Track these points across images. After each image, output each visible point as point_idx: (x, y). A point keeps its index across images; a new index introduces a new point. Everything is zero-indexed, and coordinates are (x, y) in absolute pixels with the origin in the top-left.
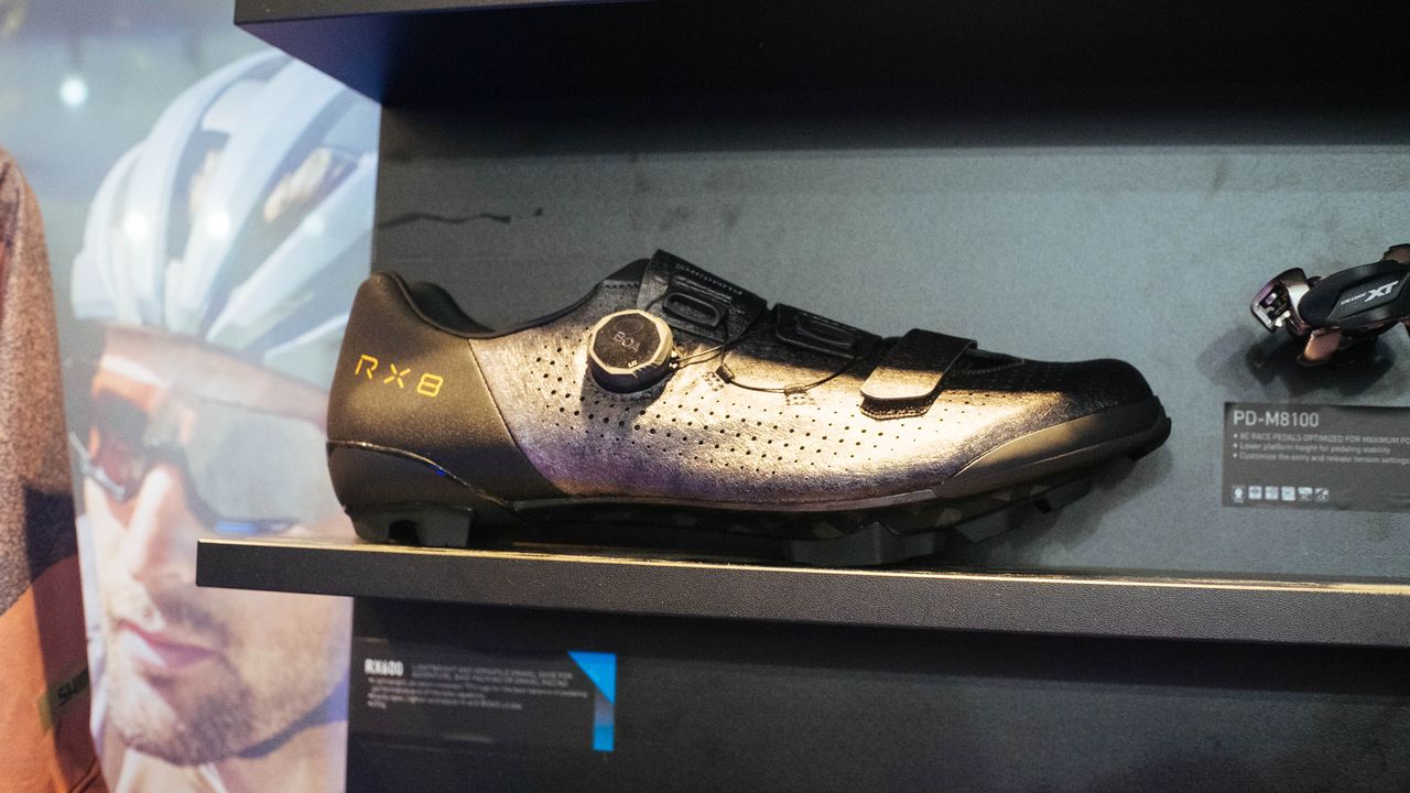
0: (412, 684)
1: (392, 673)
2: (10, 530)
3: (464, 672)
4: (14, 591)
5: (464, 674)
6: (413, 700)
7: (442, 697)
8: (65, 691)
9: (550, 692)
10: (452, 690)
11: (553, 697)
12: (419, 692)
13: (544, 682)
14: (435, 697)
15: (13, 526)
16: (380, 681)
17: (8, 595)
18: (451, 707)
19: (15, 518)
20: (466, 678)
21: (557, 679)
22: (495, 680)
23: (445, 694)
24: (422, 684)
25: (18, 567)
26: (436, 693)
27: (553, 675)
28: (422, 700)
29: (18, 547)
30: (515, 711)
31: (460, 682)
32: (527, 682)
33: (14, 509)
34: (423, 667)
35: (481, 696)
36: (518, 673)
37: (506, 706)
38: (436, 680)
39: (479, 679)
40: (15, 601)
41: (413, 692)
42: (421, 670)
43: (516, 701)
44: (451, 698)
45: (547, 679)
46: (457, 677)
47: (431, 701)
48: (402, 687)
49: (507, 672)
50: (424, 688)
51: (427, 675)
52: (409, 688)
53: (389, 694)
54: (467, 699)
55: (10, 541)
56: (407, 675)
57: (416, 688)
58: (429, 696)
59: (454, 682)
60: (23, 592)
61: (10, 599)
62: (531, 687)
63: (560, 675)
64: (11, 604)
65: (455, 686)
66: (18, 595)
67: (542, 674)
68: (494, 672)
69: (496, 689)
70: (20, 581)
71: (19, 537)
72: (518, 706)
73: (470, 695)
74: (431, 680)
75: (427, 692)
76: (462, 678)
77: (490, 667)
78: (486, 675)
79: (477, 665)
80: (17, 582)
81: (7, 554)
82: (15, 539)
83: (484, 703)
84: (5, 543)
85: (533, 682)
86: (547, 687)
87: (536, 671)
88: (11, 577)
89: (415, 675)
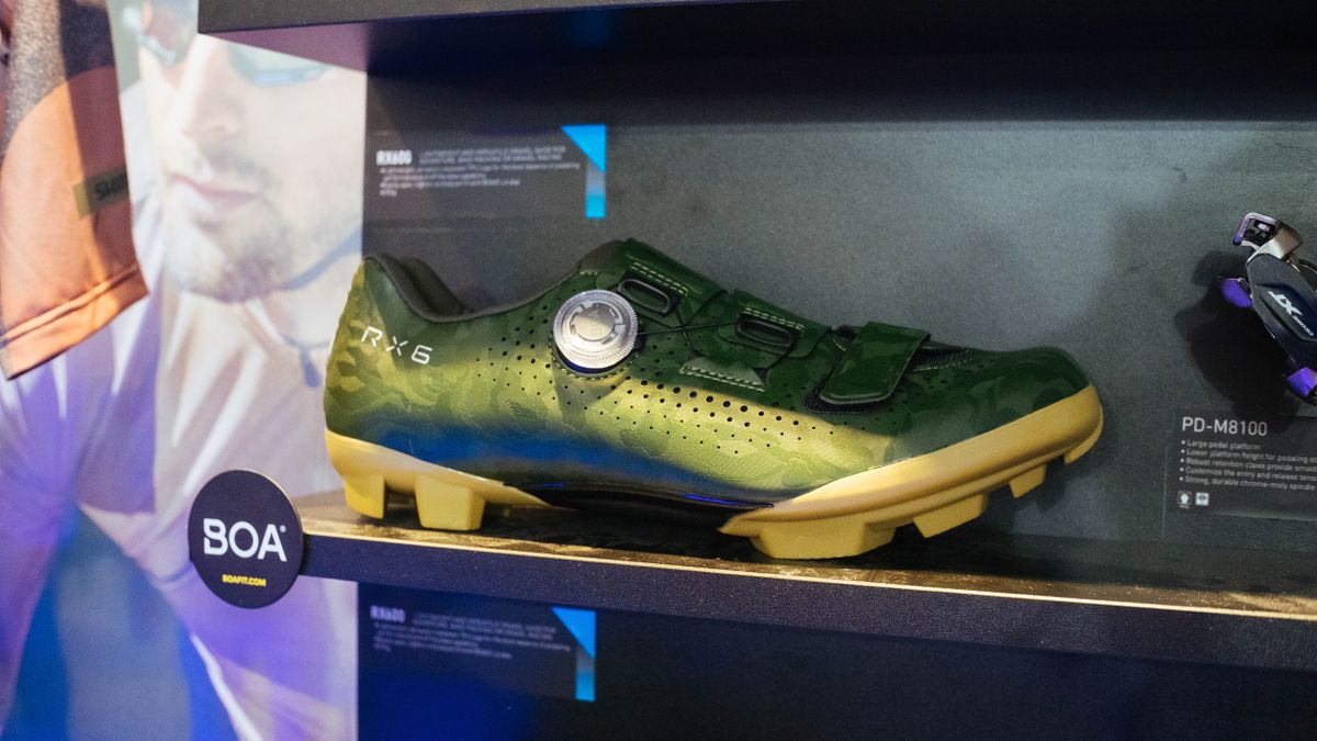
0: (420, 170)
1: (401, 162)
2: (44, 28)
3: (467, 154)
4: (49, 83)
5: (466, 157)
6: (421, 185)
7: (447, 180)
8: (102, 187)
9: (545, 167)
10: (456, 173)
11: (547, 171)
12: (427, 177)
13: (540, 158)
14: (441, 181)
15: (47, 25)
16: (391, 171)
17: (43, 86)
18: (455, 190)
19: (48, 18)
20: (469, 160)
21: (553, 153)
22: (494, 159)
23: (450, 177)
24: (429, 170)
25: (51, 62)
26: (442, 177)
27: (548, 150)
28: (429, 185)
29: (52, 44)
30: (514, 187)
31: (464, 164)
32: (524, 158)
33: (47, 9)
34: (429, 154)
35: (483, 176)
36: (515, 151)
37: (506, 183)
38: (442, 165)
39: (481, 160)
40: (49, 92)
41: (421, 177)
42: (429, 157)
43: (516, 178)
44: (454, 181)
45: (543, 154)
46: (461, 160)
47: (437, 185)
48: (410, 174)
49: (506, 151)
50: (431, 173)
51: (434, 161)
52: (419, 174)
53: (399, 182)
54: (471, 180)
55: (45, 38)
56: (415, 162)
57: (424, 173)
58: (436, 180)
59: (457, 164)
60: (58, 85)
61: (44, 90)
62: (528, 162)
63: (555, 149)
64: (46, 94)
65: (459, 169)
66: (53, 87)
67: (538, 150)
68: (494, 152)
69: (496, 168)
70: (54, 75)
71: (53, 36)
72: (516, 182)
73: (473, 176)
74: (435, 165)
75: (433, 177)
76: (465, 160)
77: (490, 146)
78: (487, 156)
79: (477, 147)
80: (51, 74)
81: (41, 49)
82: (49, 37)
83: (486, 183)
84: (40, 39)
85: (530, 158)
86: (542, 162)
87: (532, 147)
88: (45, 70)
89: (422, 162)
